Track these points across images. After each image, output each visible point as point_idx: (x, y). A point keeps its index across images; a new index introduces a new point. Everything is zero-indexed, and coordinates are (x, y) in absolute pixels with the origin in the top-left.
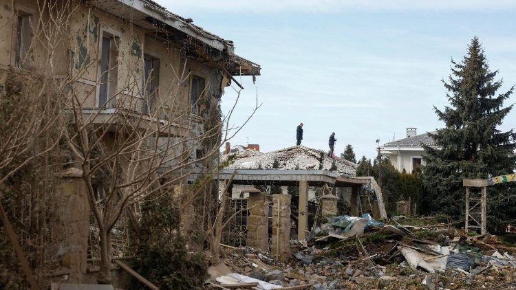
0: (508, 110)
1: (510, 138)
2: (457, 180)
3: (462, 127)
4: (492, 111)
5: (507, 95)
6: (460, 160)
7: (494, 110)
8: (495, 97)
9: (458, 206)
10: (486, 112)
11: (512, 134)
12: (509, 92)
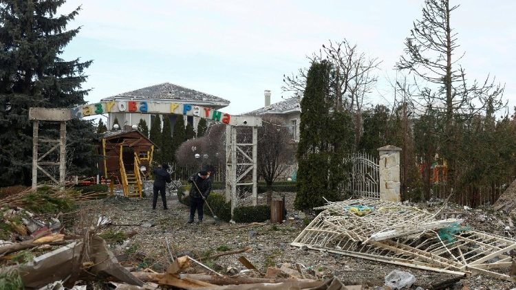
0: (73, 33)
1: (75, 68)
2: (6, 118)
3: (11, 50)
4: (53, 33)
5: (71, 16)
6: (9, 92)
7: (56, 32)
8: (57, 16)
9: (7, 154)
10: (44, 34)
11: (78, 65)
12: (74, 13)
